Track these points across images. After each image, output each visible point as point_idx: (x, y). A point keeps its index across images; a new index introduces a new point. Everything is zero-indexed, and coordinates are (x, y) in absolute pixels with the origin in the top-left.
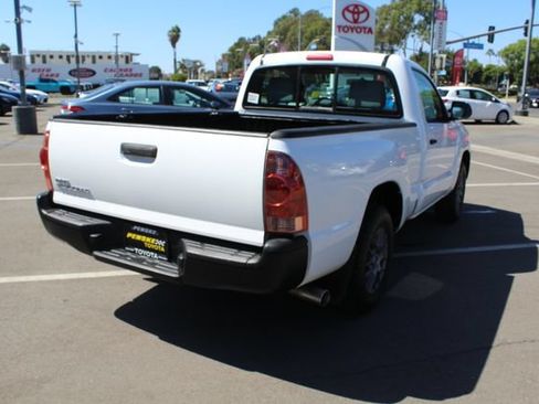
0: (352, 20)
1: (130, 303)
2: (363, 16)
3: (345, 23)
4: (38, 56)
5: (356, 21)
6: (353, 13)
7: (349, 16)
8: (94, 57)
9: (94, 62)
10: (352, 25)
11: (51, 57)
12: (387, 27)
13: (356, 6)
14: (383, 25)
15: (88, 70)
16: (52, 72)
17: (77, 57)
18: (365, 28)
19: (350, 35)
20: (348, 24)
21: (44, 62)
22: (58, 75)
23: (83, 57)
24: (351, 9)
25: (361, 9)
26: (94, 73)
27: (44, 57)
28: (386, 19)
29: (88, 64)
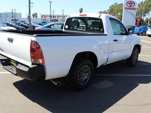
0: (129, 6)
1: (19, 81)
2: (133, 5)
3: (127, 7)
4: (43, 16)
5: (130, 6)
6: (130, 4)
7: (128, 5)
8: (58, 16)
9: (58, 17)
10: (129, 7)
11: (47, 16)
12: (143, 8)
13: (131, 2)
14: (142, 8)
15: (56, 20)
16: (47, 20)
17: (54, 16)
18: (133, 8)
19: (128, 10)
20: (128, 7)
21: (45, 17)
22: (48, 21)
23: (55, 16)
24: (129, 2)
25: (132, 3)
26: (58, 21)
27: (45, 16)
28: (143, 6)
29: (56, 18)
